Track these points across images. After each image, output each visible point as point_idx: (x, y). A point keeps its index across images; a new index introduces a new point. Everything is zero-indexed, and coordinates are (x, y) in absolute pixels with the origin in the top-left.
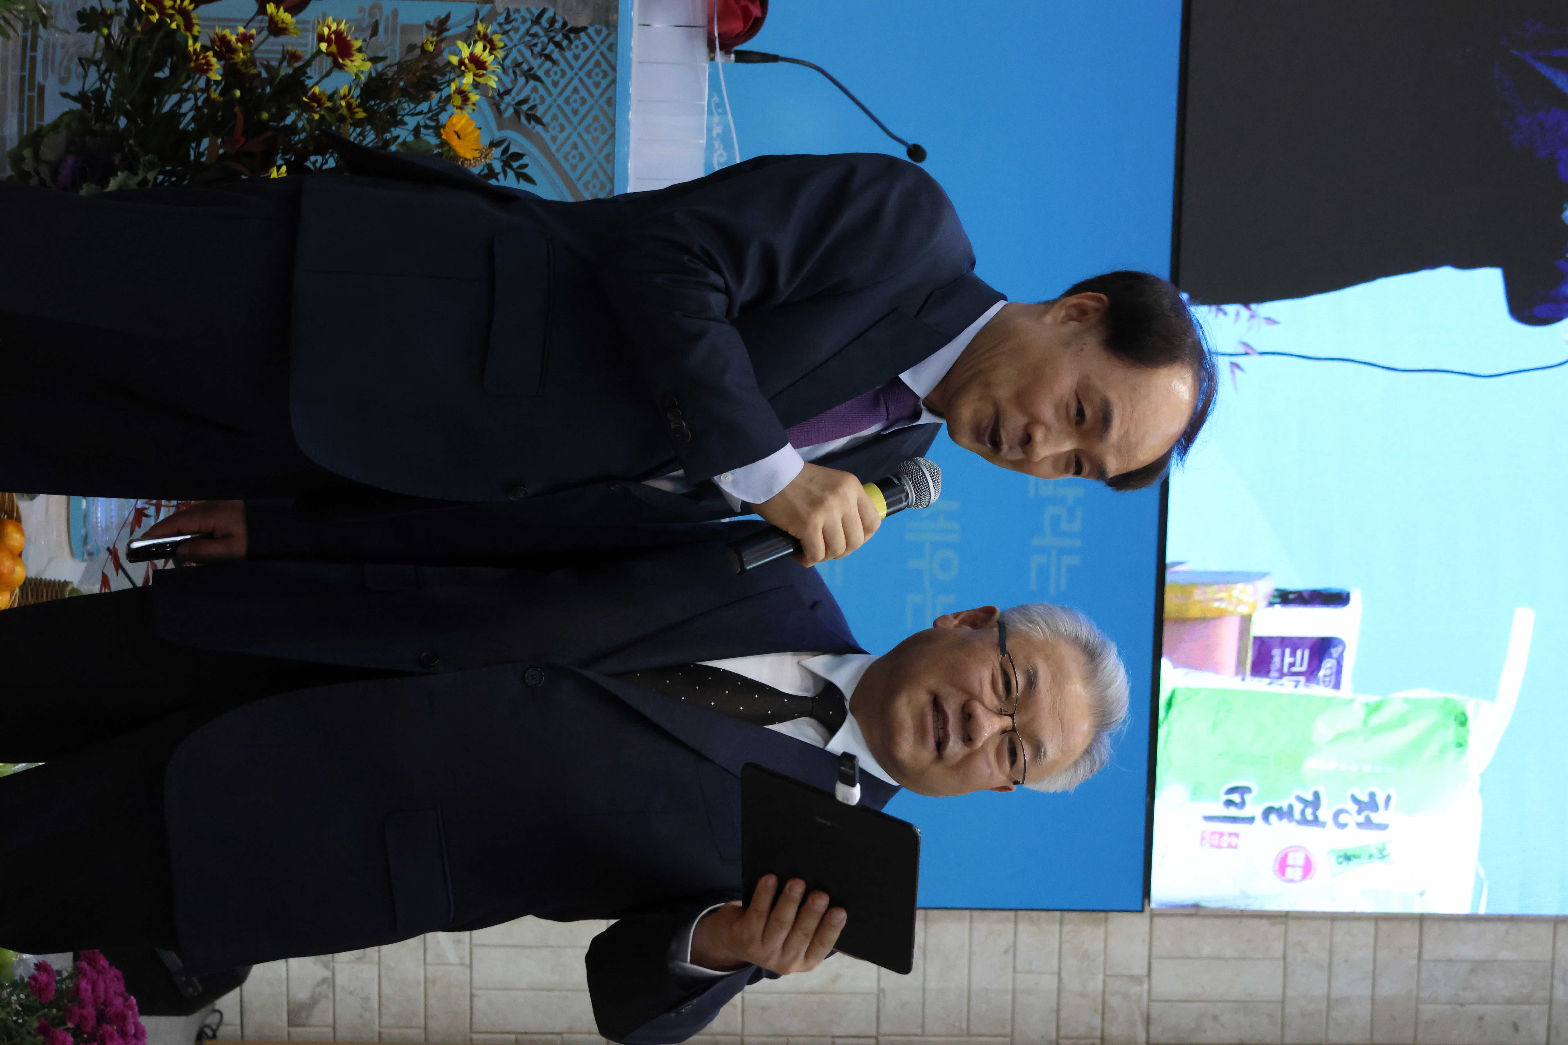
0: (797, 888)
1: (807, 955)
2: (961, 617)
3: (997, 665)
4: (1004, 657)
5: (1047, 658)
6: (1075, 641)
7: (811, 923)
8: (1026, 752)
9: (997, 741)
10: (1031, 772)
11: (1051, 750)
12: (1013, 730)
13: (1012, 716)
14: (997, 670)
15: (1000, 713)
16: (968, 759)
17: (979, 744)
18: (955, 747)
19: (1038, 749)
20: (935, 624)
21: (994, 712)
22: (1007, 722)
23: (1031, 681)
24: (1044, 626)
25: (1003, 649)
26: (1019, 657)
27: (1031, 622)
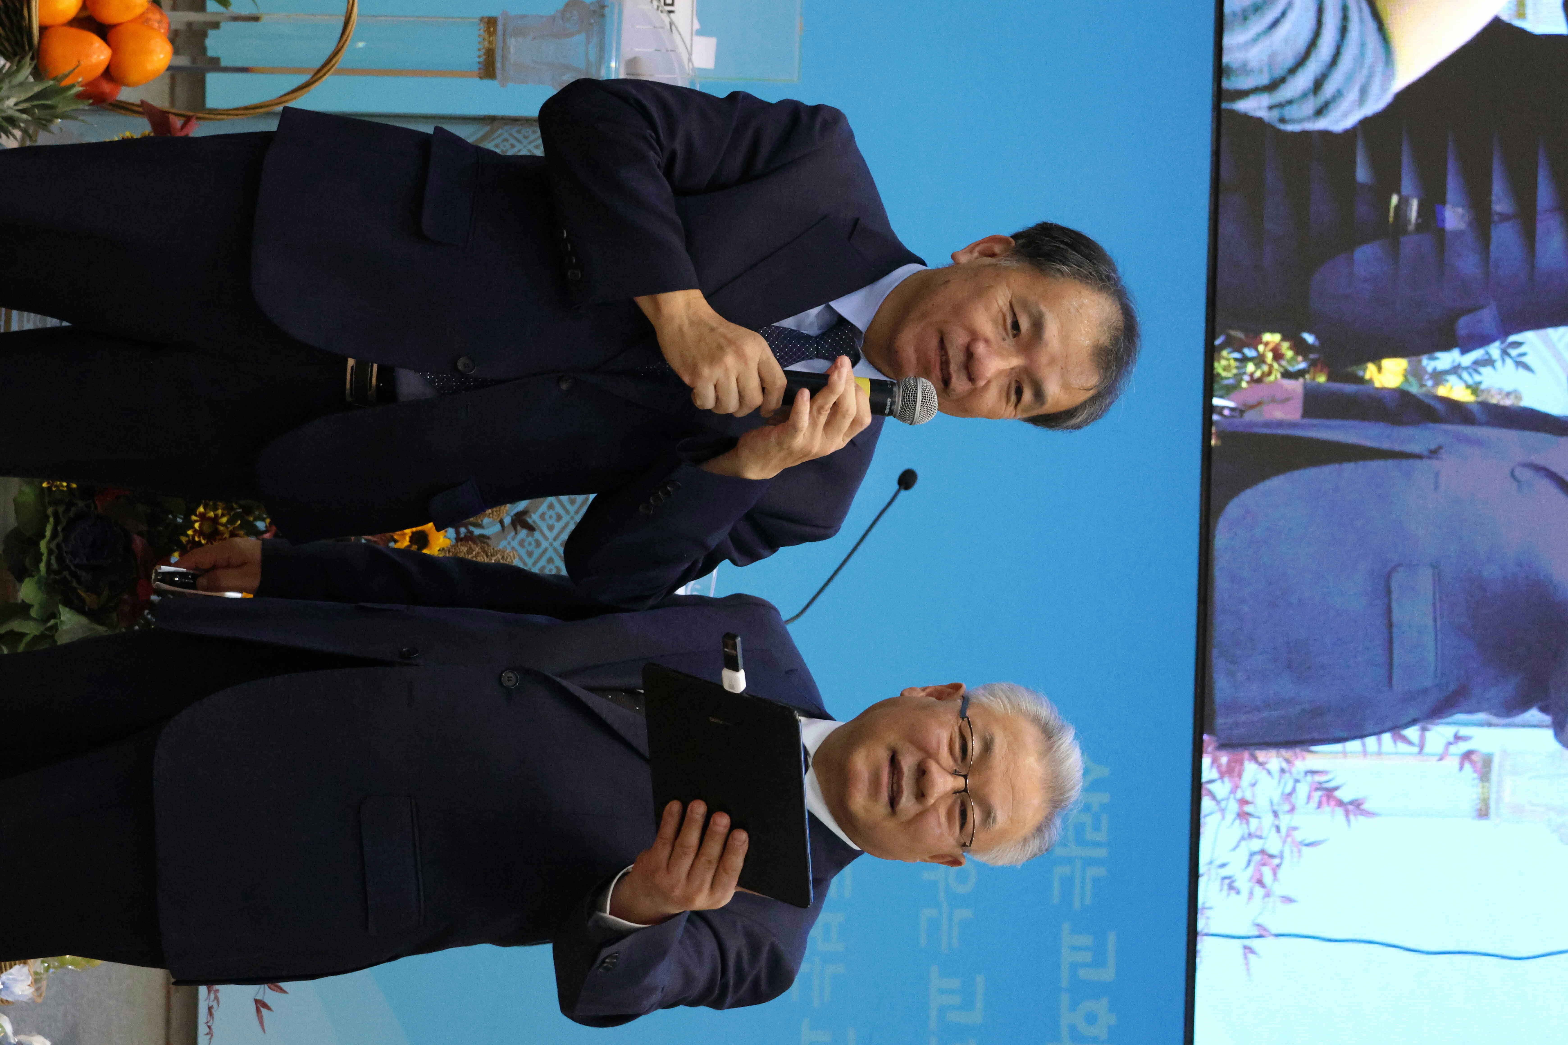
0: (699, 809)
1: (713, 886)
2: (928, 690)
3: (957, 729)
4: (964, 722)
5: (1005, 729)
6: (1036, 720)
7: (714, 848)
8: (976, 815)
9: (949, 801)
10: (981, 837)
11: (1001, 817)
12: (965, 790)
13: (965, 777)
14: (955, 733)
15: (955, 773)
16: (920, 815)
17: (931, 801)
18: (907, 801)
19: (988, 814)
20: (902, 694)
21: (948, 771)
22: (960, 782)
23: (987, 747)
24: (1004, 698)
25: (962, 714)
26: (978, 723)
27: (994, 696)
